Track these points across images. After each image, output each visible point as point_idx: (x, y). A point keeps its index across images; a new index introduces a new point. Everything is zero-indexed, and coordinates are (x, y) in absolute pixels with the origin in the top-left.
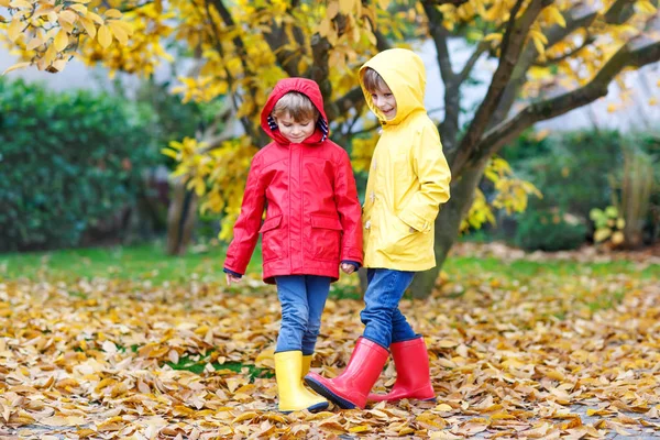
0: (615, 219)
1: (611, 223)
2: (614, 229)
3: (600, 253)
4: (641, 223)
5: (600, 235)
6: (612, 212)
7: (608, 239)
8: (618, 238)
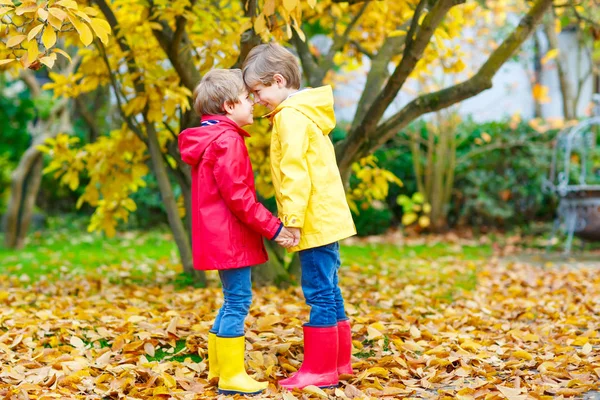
0: (421, 205)
1: (417, 208)
2: (420, 214)
3: (407, 236)
4: (447, 207)
5: (408, 219)
6: (418, 197)
7: (415, 223)
8: (424, 222)
